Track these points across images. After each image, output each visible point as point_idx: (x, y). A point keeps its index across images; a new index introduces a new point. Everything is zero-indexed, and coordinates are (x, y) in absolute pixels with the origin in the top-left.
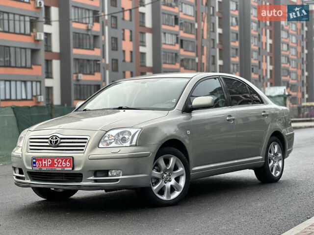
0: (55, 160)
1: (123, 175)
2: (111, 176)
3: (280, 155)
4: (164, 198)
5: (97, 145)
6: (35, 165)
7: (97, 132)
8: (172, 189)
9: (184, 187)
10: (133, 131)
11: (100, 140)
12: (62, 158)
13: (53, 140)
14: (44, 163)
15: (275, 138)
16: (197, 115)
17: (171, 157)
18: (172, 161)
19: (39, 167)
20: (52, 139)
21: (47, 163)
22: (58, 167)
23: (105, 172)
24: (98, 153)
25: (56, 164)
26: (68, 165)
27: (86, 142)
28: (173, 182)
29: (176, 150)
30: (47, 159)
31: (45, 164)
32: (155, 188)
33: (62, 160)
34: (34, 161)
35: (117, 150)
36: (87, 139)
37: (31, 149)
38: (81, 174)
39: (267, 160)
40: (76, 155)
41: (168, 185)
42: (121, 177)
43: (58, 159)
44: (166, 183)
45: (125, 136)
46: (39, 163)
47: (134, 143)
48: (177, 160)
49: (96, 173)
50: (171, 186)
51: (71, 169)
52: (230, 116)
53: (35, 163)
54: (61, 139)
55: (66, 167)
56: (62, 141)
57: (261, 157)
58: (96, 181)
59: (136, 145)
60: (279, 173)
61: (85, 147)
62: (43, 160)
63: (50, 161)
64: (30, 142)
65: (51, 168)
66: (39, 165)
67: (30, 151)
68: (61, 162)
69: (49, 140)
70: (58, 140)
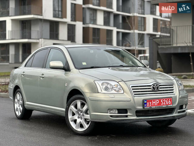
0: (162, 100)
6: (146, 105)
19: (149, 106)
22: (163, 105)
25: (162, 103)
26: (170, 103)
30: (156, 100)
31: (154, 104)
33: (166, 100)
34: (146, 102)
43: (163, 100)
46: (149, 103)
54: (160, 85)
56: (161, 87)
58: (179, 112)
61: (174, 90)
62: (153, 101)
63: (158, 102)
64: (133, 89)
65: (159, 106)
66: (150, 104)
67: (136, 95)
68: (165, 101)
69: (151, 87)
70: (158, 87)
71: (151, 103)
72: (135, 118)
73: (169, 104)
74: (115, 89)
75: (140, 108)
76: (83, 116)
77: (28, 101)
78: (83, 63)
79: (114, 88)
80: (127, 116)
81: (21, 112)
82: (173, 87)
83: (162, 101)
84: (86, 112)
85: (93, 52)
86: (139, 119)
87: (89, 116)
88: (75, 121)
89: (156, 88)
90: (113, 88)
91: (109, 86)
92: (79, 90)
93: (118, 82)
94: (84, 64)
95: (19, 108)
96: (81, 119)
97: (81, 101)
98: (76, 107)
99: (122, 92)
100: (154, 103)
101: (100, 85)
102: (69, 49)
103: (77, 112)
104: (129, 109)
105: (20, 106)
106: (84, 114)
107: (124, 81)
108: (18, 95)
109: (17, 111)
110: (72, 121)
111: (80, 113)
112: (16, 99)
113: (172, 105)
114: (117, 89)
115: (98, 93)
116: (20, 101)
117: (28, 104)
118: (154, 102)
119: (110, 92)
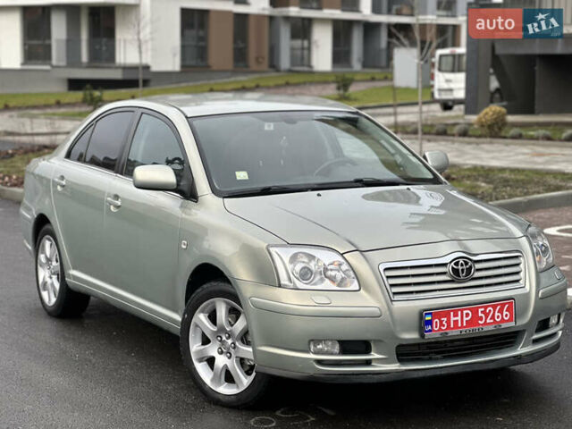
0: (480, 310)
6: (430, 328)
11: (534, 256)
12: (493, 303)
13: (460, 267)
14: (452, 319)
19: (440, 329)
20: (457, 264)
22: (485, 324)
25: (481, 319)
30: (462, 311)
31: (456, 322)
33: (494, 307)
34: (428, 318)
37: (395, 294)
43: (486, 308)
46: (441, 322)
53: (430, 323)
54: (475, 262)
56: (478, 266)
58: (536, 341)
61: (522, 274)
62: (452, 313)
63: (467, 315)
64: (388, 277)
65: (471, 329)
66: (441, 324)
67: (397, 297)
68: (492, 312)
69: (449, 269)
70: (471, 267)
71: (445, 319)
72: (395, 367)
73: (503, 320)
74: (333, 273)
75: (411, 336)
76: (234, 348)
77: (74, 268)
78: (237, 173)
79: (331, 270)
80: (368, 363)
81: (57, 294)
82: (518, 265)
83: (482, 312)
84: (245, 338)
85: (272, 128)
86: (406, 370)
87: (250, 349)
88: (211, 361)
89: (462, 272)
90: (326, 269)
91: (312, 265)
92: (221, 269)
93: (342, 254)
94: (242, 175)
95: (49, 281)
96: (229, 358)
97: (227, 303)
98: (213, 317)
99: (355, 286)
100: (456, 319)
101: (287, 260)
102: (196, 123)
103: (217, 335)
104: (375, 341)
105: (55, 277)
106: (237, 344)
107: (361, 251)
108: (47, 244)
109: (45, 290)
110: (200, 360)
111: (224, 338)
112: (42, 253)
113: (512, 324)
114: (339, 275)
115: (280, 286)
116: (54, 263)
117: (75, 278)
118: (456, 315)
119: (315, 284)
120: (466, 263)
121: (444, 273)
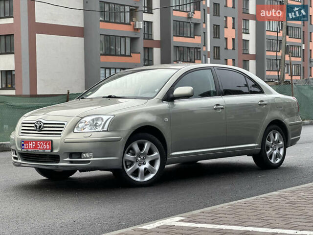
0: (39, 143)
1: (93, 158)
2: (84, 158)
3: (281, 143)
4: (138, 179)
5: (72, 130)
6: (23, 147)
7: (73, 118)
8: (147, 172)
9: (159, 170)
10: (105, 118)
11: (75, 125)
12: (43, 141)
14: (30, 145)
15: (275, 126)
16: (180, 104)
17: (145, 142)
18: (147, 146)
19: (26, 148)
20: (37, 124)
21: (32, 145)
22: (40, 149)
23: (79, 155)
24: (73, 137)
25: (38, 146)
26: (48, 147)
27: (63, 127)
28: (147, 165)
29: (151, 135)
30: (32, 142)
32: (128, 170)
33: (43, 142)
34: (23, 143)
35: (88, 135)
36: (64, 124)
37: (22, 133)
38: (59, 156)
39: (264, 147)
40: (55, 139)
41: (142, 168)
42: (92, 159)
43: (40, 142)
44: (140, 166)
45: (98, 122)
47: (106, 128)
48: (151, 145)
49: (71, 155)
50: (145, 169)
51: (50, 151)
52: (217, 105)
53: (23, 145)
54: (44, 124)
55: (46, 149)
56: (45, 126)
57: (257, 145)
58: (71, 162)
59: (107, 131)
60: (279, 160)
61: (62, 131)
62: (29, 143)
64: (22, 126)
65: (35, 150)
68: (42, 145)
69: (35, 125)
70: (41, 125)
71: (27, 144)
120: (40, 123)
121: (33, 127)
